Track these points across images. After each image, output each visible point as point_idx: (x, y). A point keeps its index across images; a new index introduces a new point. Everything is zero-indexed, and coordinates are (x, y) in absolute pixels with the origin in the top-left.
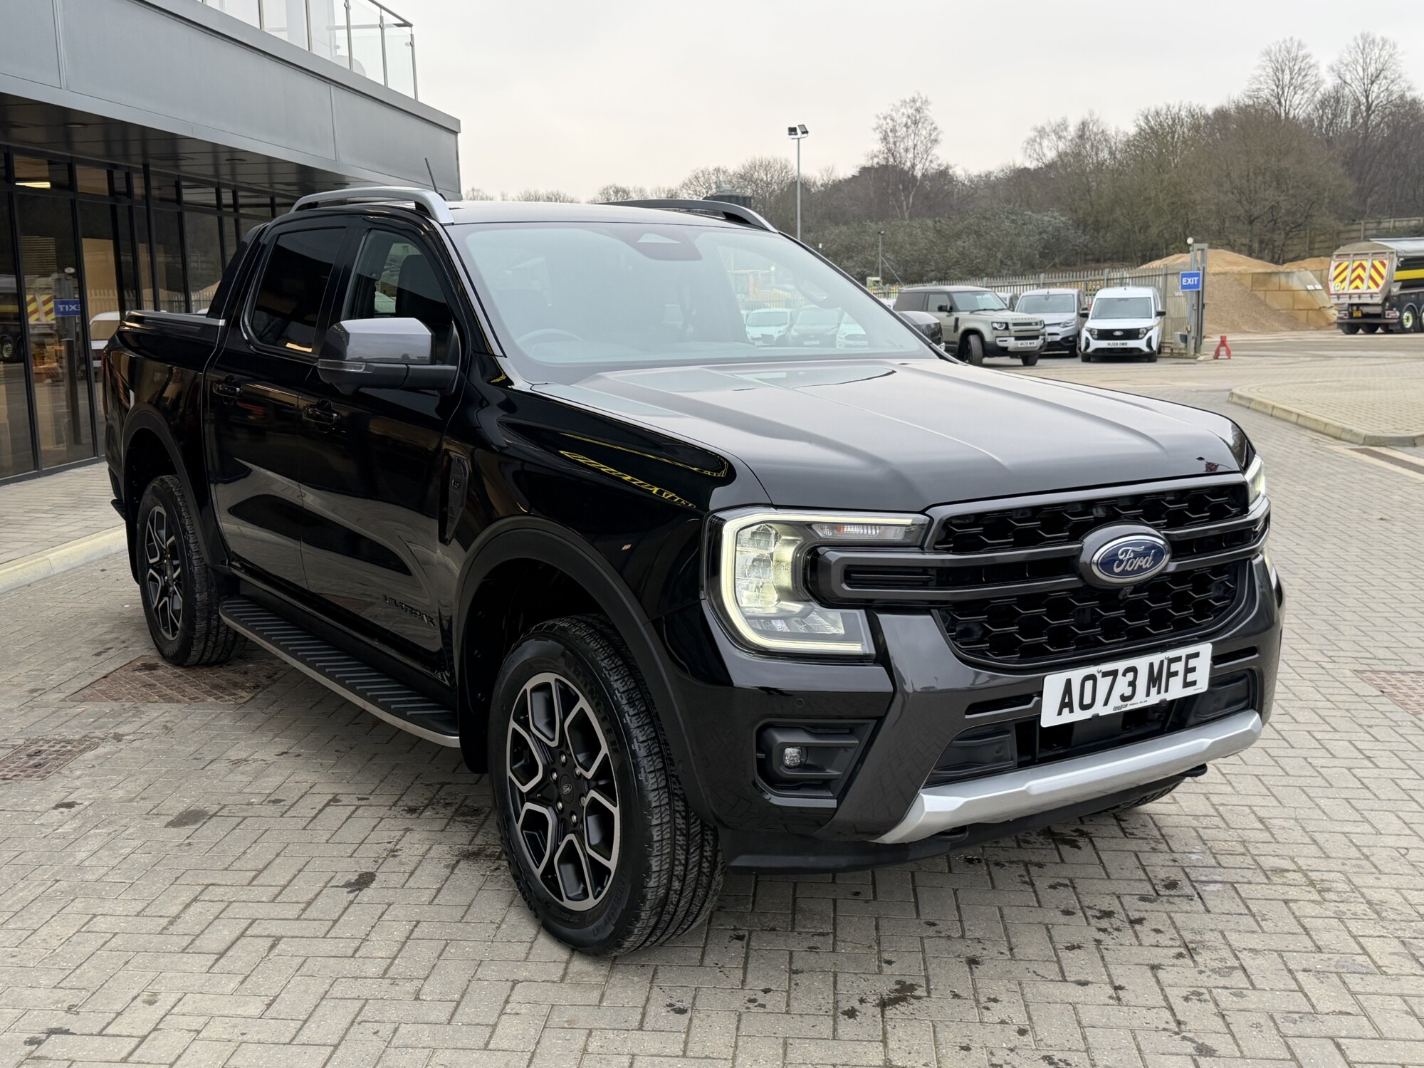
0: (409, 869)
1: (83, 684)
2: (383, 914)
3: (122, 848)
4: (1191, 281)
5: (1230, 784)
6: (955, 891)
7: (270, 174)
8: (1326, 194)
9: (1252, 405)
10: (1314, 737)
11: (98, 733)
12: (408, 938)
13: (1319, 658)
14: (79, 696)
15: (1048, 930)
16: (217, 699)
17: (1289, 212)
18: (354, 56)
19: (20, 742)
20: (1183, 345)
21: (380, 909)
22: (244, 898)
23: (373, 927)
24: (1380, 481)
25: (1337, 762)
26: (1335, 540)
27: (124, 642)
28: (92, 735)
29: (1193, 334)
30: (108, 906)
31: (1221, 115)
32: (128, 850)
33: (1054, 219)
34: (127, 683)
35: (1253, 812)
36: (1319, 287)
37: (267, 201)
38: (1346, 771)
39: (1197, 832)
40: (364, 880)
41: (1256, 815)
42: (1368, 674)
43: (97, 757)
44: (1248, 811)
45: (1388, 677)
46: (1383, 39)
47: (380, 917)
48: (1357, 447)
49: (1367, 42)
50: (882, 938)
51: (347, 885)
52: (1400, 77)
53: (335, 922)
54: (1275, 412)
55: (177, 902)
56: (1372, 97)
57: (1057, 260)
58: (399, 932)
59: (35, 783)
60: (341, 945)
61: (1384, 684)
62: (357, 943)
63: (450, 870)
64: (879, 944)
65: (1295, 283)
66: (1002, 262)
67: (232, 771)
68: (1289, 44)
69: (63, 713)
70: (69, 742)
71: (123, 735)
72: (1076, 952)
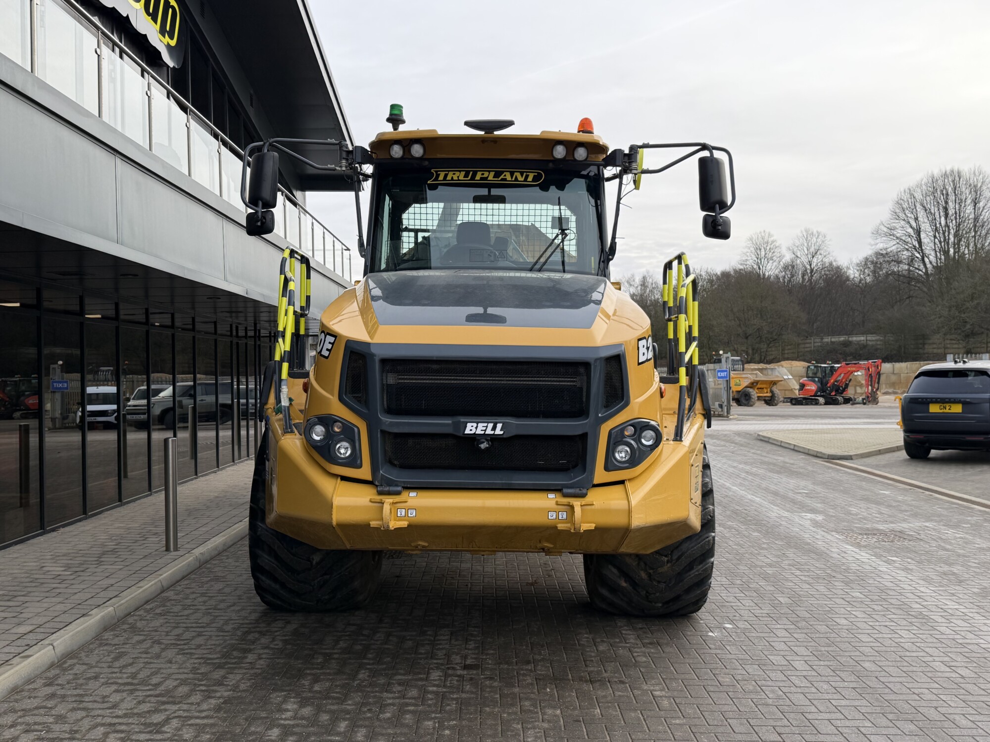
4: (723, 374)
8: (790, 322)
9: (770, 441)
17: (768, 332)
20: (720, 410)
29: (725, 404)
31: (725, 275)
36: (791, 377)
46: (818, 232)
48: (825, 460)
49: (808, 235)
52: (829, 254)
54: (782, 444)
56: (813, 265)
68: (763, 235)
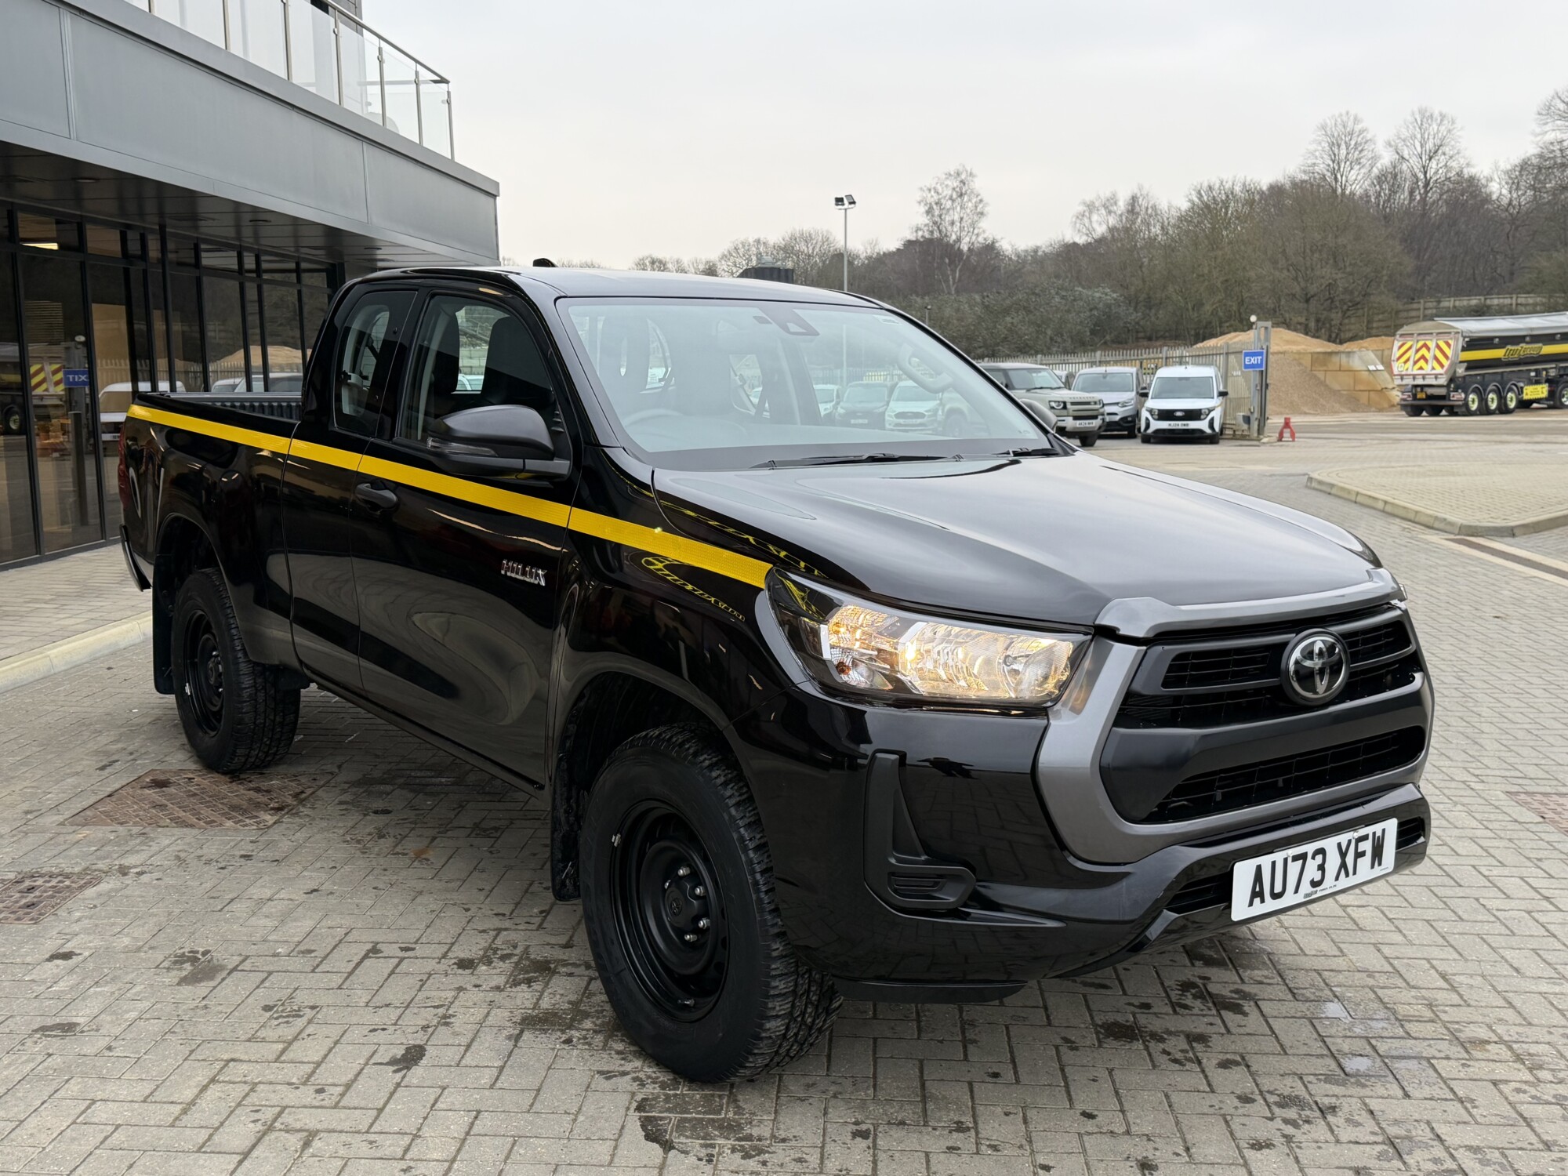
0: (464, 1041)
1: (86, 804)
2: (436, 1101)
3: (127, 1012)
4: (1254, 360)
5: (1400, 931)
6: (1110, 1071)
7: (296, 236)
8: (1385, 272)
9: (1334, 491)
10: (1480, 873)
11: (101, 865)
12: (468, 1133)
13: (1466, 777)
14: (81, 819)
15: (1227, 1122)
16: (236, 823)
17: (1346, 290)
18: (388, 114)
19: (11, 876)
20: (1245, 427)
21: (433, 1094)
22: (272, 1078)
23: (425, 1118)
24: (1485, 575)
25: (1513, 904)
26: (1452, 640)
27: (131, 754)
28: (94, 867)
29: (1256, 415)
30: (110, 1089)
31: (1276, 190)
32: (133, 1015)
33: (1104, 294)
34: (135, 803)
35: (1433, 967)
36: (1381, 367)
37: (292, 266)
38: (1526, 915)
39: (1375, 993)
40: (412, 1056)
41: (1437, 971)
42: (1523, 796)
43: (100, 895)
44: (1428, 966)
45: (1545, 800)
46: (1441, 114)
47: (433, 1105)
48: (1452, 537)
49: (1425, 118)
50: (1033, 1134)
51: (393, 1062)
52: (1458, 153)
53: (380, 1110)
54: (1359, 499)
55: (192, 1083)
56: (1430, 173)
57: (1108, 338)
58: (457, 1124)
59: (26, 928)
60: (388, 1143)
61: (1542, 808)
62: (407, 1140)
63: (513, 1042)
64: (1030, 1142)
65: (1356, 363)
66: (1051, 339)
67: (254, 913)
68: (1345, 119)
69: (61, 839)
70: (67, 876)
71: (129, 868)
72: (1265, 1151)
